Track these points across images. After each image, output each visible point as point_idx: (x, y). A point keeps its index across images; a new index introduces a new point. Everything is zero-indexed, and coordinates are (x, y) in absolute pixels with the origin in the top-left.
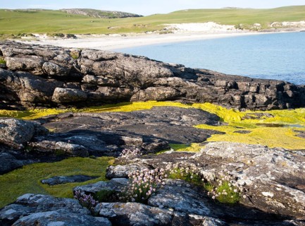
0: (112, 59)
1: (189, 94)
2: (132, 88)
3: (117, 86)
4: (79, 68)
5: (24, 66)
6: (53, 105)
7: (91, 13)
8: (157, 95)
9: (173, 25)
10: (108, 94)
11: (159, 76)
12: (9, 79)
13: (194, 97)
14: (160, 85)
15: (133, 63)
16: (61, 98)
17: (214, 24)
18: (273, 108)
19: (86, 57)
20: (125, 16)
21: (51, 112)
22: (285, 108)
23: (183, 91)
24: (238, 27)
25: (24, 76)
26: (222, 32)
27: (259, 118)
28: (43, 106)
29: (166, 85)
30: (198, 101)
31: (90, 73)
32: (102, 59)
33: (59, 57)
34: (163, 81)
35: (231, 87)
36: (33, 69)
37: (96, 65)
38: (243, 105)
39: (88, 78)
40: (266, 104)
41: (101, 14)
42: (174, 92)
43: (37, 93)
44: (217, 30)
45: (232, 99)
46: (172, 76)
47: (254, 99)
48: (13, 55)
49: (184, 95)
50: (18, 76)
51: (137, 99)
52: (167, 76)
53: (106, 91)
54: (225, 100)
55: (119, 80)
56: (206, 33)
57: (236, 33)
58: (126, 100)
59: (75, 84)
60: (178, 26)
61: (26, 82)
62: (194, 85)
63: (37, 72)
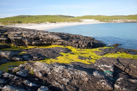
0: (47, 35)
1: (65, 44)
2: (52, 42)
3: (48, 41)
4: (39, 37)
5: (27, 37)
6: (33, 45)
7: (61, 16)
8: (57, 44)
9: (82, 20)
10: (46, 43)
11: (58, 39)
12: (23, 40)
13: (67, 44)
14: (58, 41)
15: (52, 36)
16: (34, 44)
17: (94, 20)
18: (86, 48)
19: (41, 35)
20: (70, 17)
21: (32, 47)
22: (90, 48)
23: (64, 43)
24: (100, 21)
25: (26, 39)
26: (96, 22)
27: (81, 51)
28: (30, 46)
29: (60, 42)
30: (68, 46)
31: (41, 38)
32: (44, 35)
33: (35, 35)
34: (59, 40)
35: (76, 43)
36: (28, 37)
37: (43, 36)
38: (79, 47)
39: (41, 39)
40: (84, 47)
41: (64, 16)
42: (61, 43)
43: (29, 43)
44: (94, 21)
45: (76, 46)
46: (61, 39)
47: (81, 46)
48: (25, 34)
49: (64, 44)
50: (25, 39)
51: (53, 45)
52: (60, 39)
53: (45, 42)
54: (74, 46)
55: (48, 40)
56: (91, 22)
57: (99, 22)
58: (50, 44)
59: (38, 41)
60: (84, 20)
61: (26, 40)
62: (67, 42)
63: (29, 38)
